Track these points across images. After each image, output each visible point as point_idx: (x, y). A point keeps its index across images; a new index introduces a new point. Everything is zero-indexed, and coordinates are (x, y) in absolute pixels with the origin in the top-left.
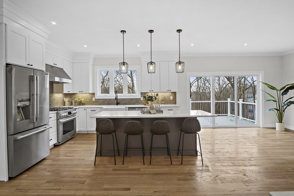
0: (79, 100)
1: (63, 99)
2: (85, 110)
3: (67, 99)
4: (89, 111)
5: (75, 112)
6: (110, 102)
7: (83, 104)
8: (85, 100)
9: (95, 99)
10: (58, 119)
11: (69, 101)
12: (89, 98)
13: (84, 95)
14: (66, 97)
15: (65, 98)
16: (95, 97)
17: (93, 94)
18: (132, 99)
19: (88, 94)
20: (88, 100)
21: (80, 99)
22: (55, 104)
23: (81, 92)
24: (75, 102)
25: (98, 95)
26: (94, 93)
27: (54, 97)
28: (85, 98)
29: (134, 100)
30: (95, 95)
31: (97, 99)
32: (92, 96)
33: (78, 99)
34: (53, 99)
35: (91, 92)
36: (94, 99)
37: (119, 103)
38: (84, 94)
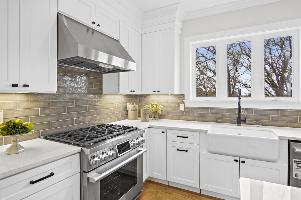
0: (154, 109)
1: (125, 105)
2: (163, 132)
3: (131, 105)
4: (172, 135)
5: (141, 139)
6: (219, 116)
7: (161, 117)
8: (165, 109)
9: (185, 108)
10: (83, 173)
11: (135, 110)
12: (173, 105)
13: (163, 99)
14: (130, 102)
15: (128, 104)
16: (184, 103)
17: (181, 97)
18: (282, 112)
19: (170, 97)
20: (170, 109)
21: (155, 106)
22: (106, 117)
23: (156, 93)
24: (145, 114)
25: (191, 100)
26: (183, 95)
27: (104, 102)
28: (165, 105)
29: (287, 113)
30: (184, 98)
31: (188, 108)
32: (179, 101)
33: (151, 107)
34: (100, 107)
35: (176, 92)
36: (182, 108)
37: (244, 121)
38: (162, 96)
